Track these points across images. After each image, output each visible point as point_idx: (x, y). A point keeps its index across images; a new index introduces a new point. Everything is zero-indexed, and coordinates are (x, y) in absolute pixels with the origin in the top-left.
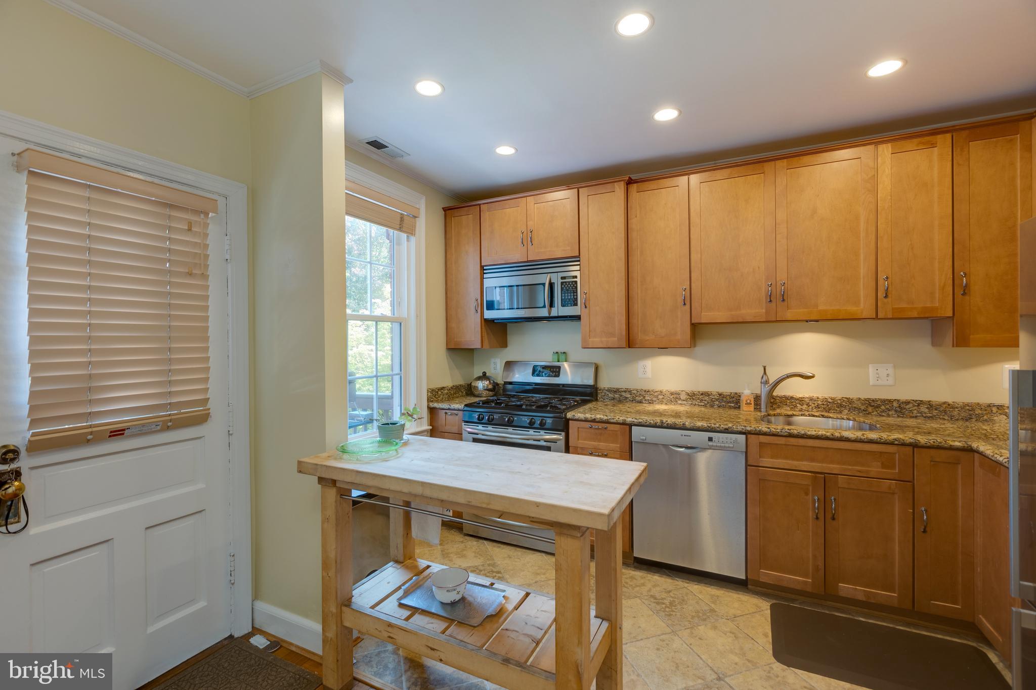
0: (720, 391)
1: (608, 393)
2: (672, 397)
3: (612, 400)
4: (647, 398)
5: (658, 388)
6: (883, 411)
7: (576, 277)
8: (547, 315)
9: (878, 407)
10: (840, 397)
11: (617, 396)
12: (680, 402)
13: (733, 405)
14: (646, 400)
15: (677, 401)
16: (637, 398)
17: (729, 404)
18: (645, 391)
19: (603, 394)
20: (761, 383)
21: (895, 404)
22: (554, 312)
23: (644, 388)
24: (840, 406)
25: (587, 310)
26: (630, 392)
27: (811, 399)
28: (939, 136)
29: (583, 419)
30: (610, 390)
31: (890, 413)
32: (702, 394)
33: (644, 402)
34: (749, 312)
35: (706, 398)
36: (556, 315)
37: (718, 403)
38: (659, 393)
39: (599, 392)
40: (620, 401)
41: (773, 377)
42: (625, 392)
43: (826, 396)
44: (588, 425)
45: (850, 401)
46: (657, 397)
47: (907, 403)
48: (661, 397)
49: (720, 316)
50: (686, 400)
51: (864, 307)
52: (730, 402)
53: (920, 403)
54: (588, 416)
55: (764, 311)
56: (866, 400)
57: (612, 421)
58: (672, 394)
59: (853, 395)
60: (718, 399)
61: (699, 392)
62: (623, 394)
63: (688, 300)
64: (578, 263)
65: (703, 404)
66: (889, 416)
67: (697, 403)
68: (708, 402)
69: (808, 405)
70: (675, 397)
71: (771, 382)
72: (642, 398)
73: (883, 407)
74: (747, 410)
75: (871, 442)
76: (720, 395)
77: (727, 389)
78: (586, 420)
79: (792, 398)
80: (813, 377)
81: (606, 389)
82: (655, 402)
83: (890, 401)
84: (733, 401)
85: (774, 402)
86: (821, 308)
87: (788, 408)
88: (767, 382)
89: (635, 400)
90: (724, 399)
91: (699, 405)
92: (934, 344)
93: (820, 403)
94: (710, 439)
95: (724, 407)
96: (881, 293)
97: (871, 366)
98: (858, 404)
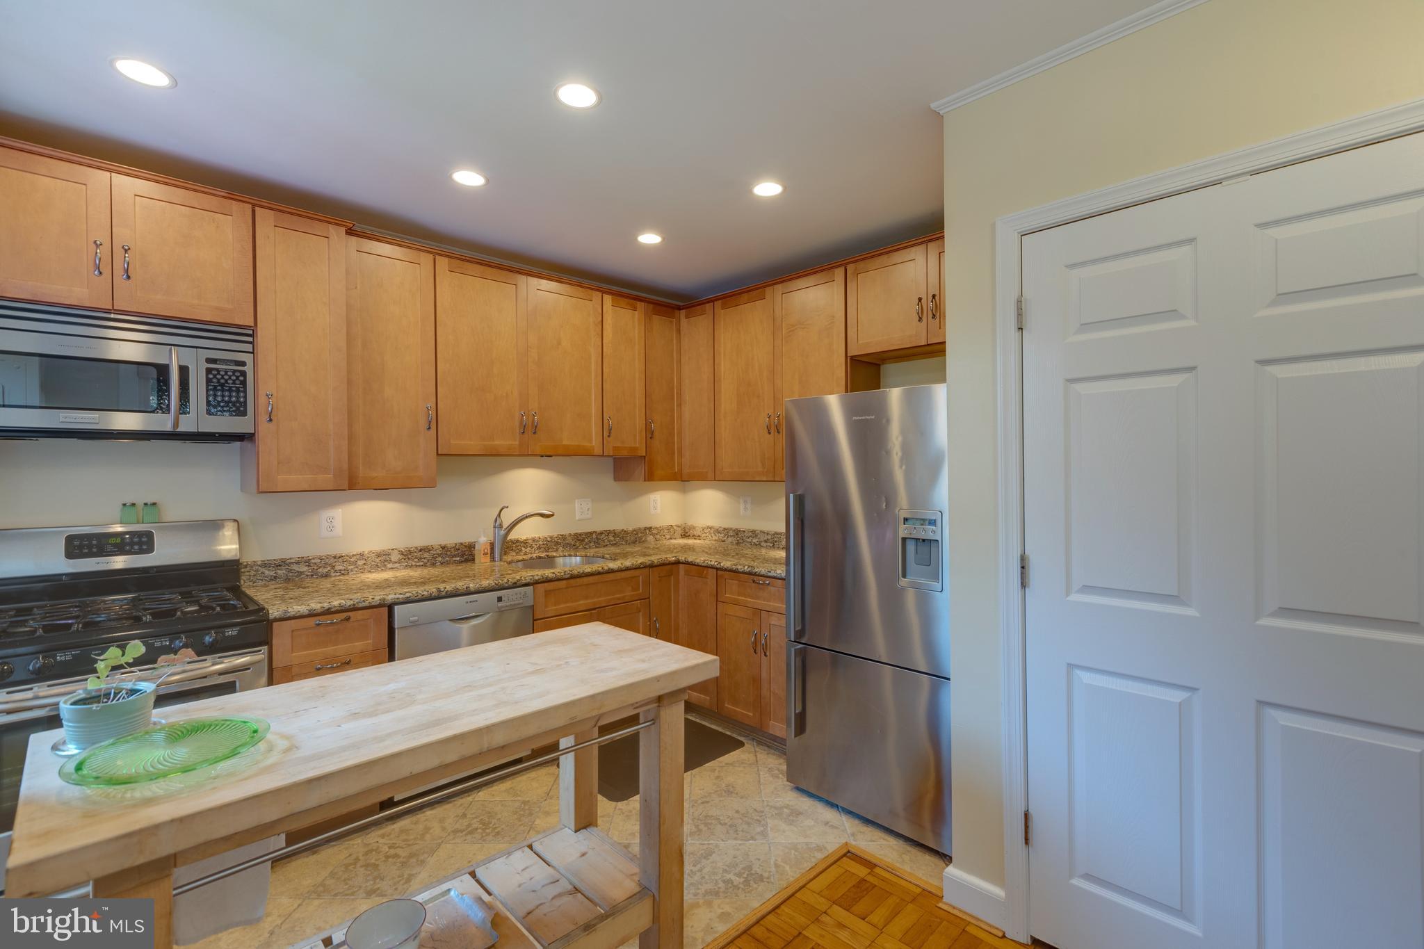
0: (443, 543)
1: (262, 570)
2: (378, 560)
3: (271, 580)
4: (337, 568)
5: (356, 549)
6: (586, 544)
7: (243, 364)
8: (168, 427)
9: (583, 540)
10: (555, 534)
11: (281, 572)
12: (390, 566)
13: (458, 559)
14: (336, 571)
15: (385, 565)
16: (320, 570)
17: (454, 559)
18: (335, 557)
19: (252, 573)
20: (495, 527)
21: (594, 536)
22: (187, 425)
23: (333, 553)
24: (557, 543)
25: (272, 426)
26: (307, 562)
27: (534, 540)
28: (638, 303)
29: (307, 612)
30: (266, 565)
31: (591, 544)
32: (421, 551)
33: (333, 574)
34: (501, 443)
35: (426, 555)
36: (193, 429)
37: (440, 559)
38: (358, 557)
39: (243, 570)
40: (287, 580)
41: (507, 520)
42: (298, 563)
43: (546, 535)
44: (312, 622)
45: (563, 537)
46: (355, 563)
47: (601, 533)
48: (360, 563)
49: (472, 444)
50: (399, 562)
51: (595, 443)
52: (455, 556)
53: (609, 532)
54: (315, 605)
55: (517, 443)
56: (576, 534)
57: (361, 605)
58: (378, 556)
59: (566, 532)
60: (441, 554)
61: (416, 548)
62: (295, 567)
63: (434, 423)
64: (250, 339)
65: (422, 563)
66: (590, 547)
67: (414, 564)
68: (428, 560)
69: (531, 547)
70: (383, 559)
71: (504, 527)
72: (329, 568)
73: (586, 540)
74: (482, 561)
75: (628, 569)
76: (443, 548)
77: (451, 539)
78: (312, 614)
79: (517, 541)
80: (552, 515)
81: (259, 563)
82: (352, 571)
83: (590, 533)
84: (465, 554)
85: (509, 546)
86: (565, 442)
87: (514, 554)
88: (501, 526)
89: (316, 574)
90: (449, 553)
91: (417, 566)
92: (617, 479)
93: (541, 543)
94: (500, 599)
95: (448, 563)
96: (607, 431)
97: (576, 501)
98: (569, 540)
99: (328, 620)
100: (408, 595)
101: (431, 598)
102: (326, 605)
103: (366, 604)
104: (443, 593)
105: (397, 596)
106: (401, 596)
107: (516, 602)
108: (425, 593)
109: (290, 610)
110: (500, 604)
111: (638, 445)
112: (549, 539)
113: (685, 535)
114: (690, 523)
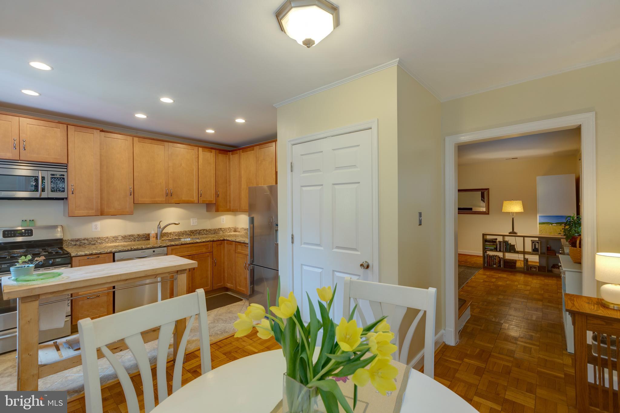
0: (138, 234)
1: (71, 242)
2: (113, 239)
3: (74, 245)
4: (98, 242)
5: (105, 235)
6: (195, 234)
7: (64, 175)
8: (38, 196)
9: (194, 233)
10: (182, 230)
11: (78, 243)
12: (118, 241)
13: (144, 239)
14: (98, 243)
15: (116, 241)
16: (92, 242)
17: (143, 239)
18: (97, 238)
19: (67, 243)
20: (158, 228)
21: (198, 231)
22: (44, 195)
23: (97, 237)
24: (183, 234)
25: (73, 195)
26: (87, 240)
27: (174, 233)
28: (213, 150)
29: (84, 254)
30: (72, 240)
31: (197, 234)
32: (130, 236)
33: (97, 244)
34: (158, 199)
35: (132, 238)
36: (46, 197)
37: (137, 239)
38: (106, 238)
39: (64, 242)
40: (80, 246)
41: (162, 226)
42: (84, 240)
43: (179, 231)
44: (86, 257)
45: (186, 232)
46: (105, 240)
47: (201, 230)
48: (107, 240)
49: (147, 200)
50: (121, 240)
51: (195, 199)
52: (143, 238)
53: (204, 230)
54: (87, 252)
55: (164, 199)
56: (190, 231)
57: (103, 253)
58: (114, 238)
59: (187, 230)
60: (138, 237)
61: (128, 235)
62: (83, 241)
63: (133, 193)
64: (66, 167)
65: (130, 240)
66: (196, 235)
67: (127, 240)
68: (133, 239)
69: (173, 235)
70: (115, 239)
71: (162, 228)
72: (95, 242)
73: (195, 233)
74: (152, 240)
75: (204, 242)
76: (138, 235)
77: (141, 232)
78: (86, 255)
79: (167, 233)
80: (179, 224)
81: (70, 240)
82: (104, 243)
83: (196, 230)
84: (147, 237)
85: (163, 235)
86: (183, 199)
87: (166, 237)
88: (160, 228)
89: (91, 244)
90: (140, 237)
91: (128, 241)
92: (207, 211)
93: (177, 234)
94: (154, 251)
95: (140, 240)
96: (200, 195)
97: (191, 219)
98: (188, 233)
99: (92, 257)
100: (120, 249)
101: (128, 251)
102: (91, 252)
103: (105, 252)
104: (133, 249)
105: (116, 250)
106: (117, 250)
107: (160, 252)
108: (126, 249)
109: (78, 253)
110: (154, 253)
111: (212, 200)
112: (180, 232)
113: (235, 231)
114: (237, 227)
